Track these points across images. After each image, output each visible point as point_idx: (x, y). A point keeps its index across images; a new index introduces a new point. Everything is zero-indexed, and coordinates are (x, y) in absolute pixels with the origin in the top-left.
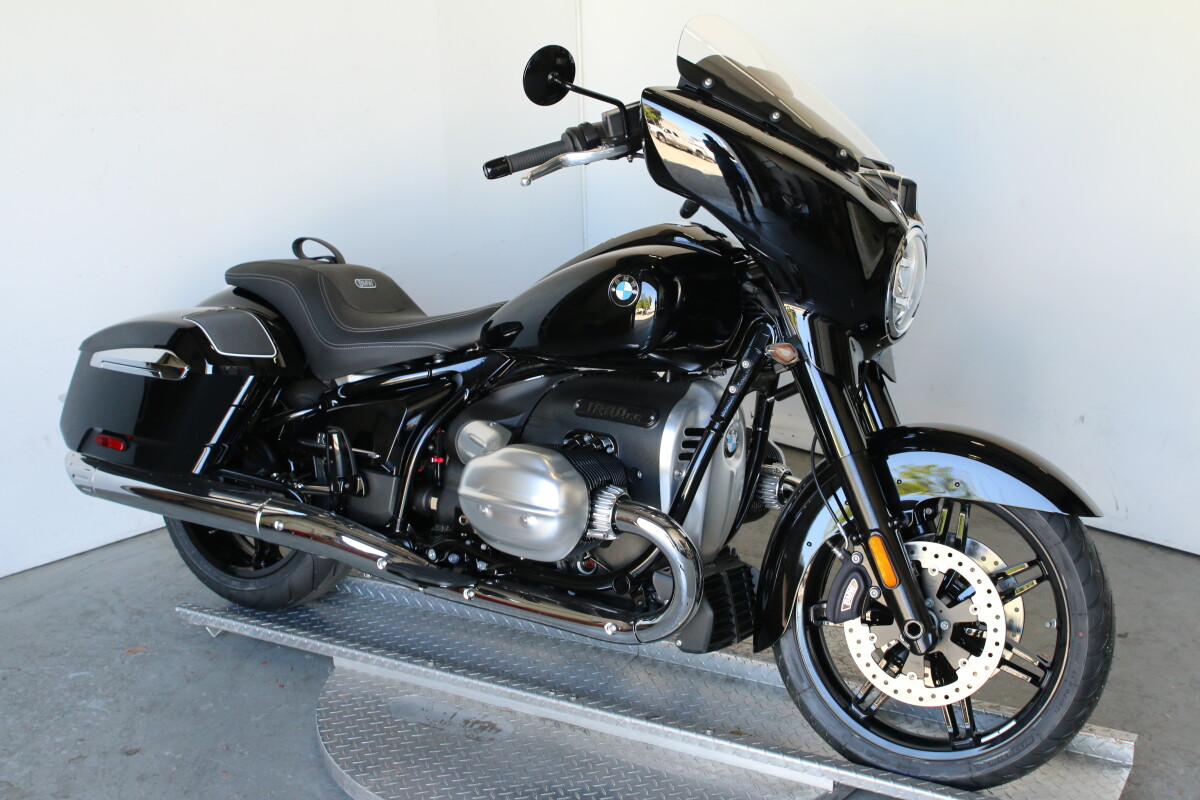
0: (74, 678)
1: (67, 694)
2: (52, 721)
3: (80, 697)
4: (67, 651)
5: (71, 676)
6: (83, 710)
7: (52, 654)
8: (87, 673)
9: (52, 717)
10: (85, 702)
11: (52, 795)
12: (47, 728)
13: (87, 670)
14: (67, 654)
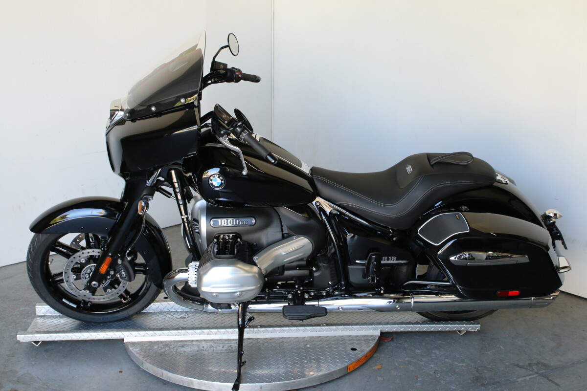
0: (22, 310)
1: (18, 316)
2: (11, 327)
3: (24, 318)
4: (20, 299)
5: (21, 309)
6: (25, 323)
7: (14, 300)
8: (29, 308)
9: (11, 325)
10: (26, 320)
11: (7, 355)
12: (9, 329)
13: (29, 307)
14: (21, 300)
